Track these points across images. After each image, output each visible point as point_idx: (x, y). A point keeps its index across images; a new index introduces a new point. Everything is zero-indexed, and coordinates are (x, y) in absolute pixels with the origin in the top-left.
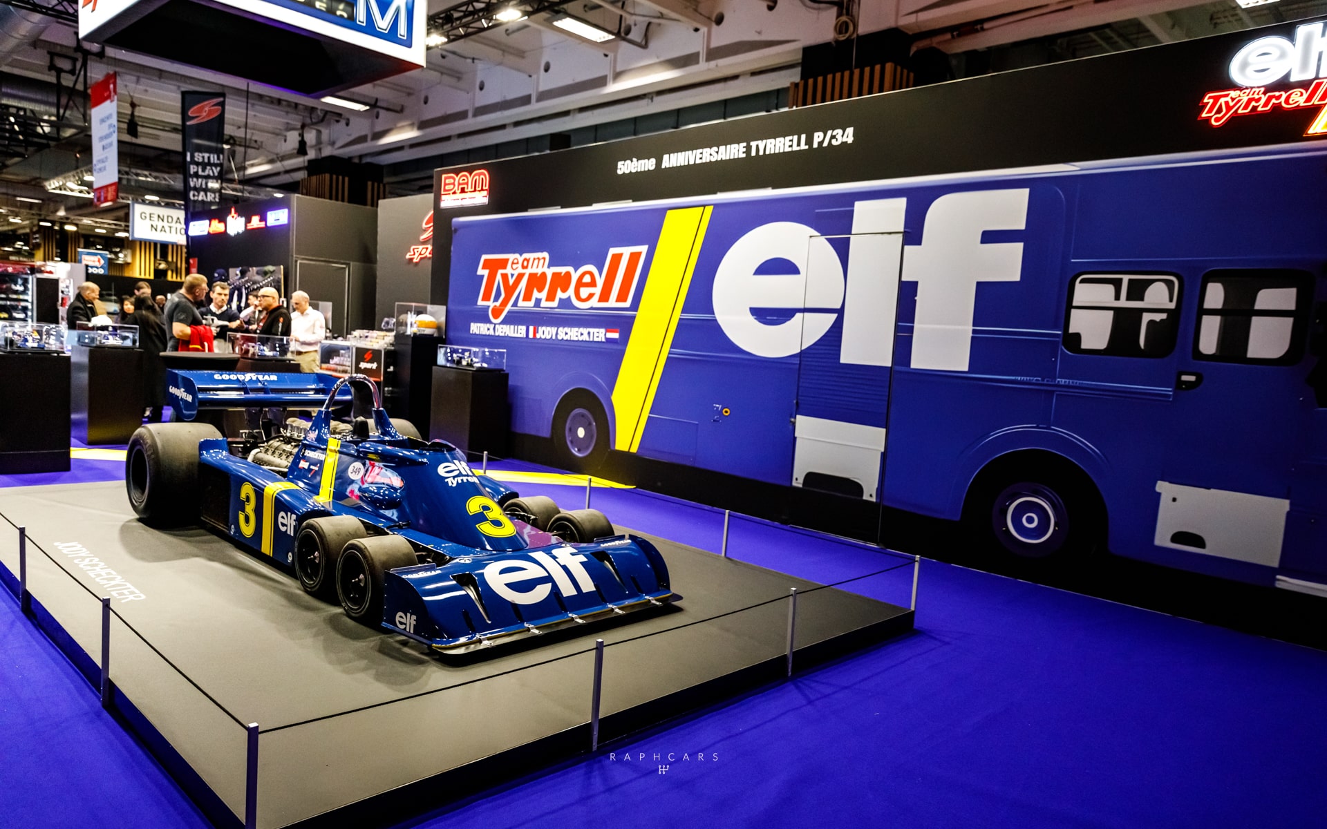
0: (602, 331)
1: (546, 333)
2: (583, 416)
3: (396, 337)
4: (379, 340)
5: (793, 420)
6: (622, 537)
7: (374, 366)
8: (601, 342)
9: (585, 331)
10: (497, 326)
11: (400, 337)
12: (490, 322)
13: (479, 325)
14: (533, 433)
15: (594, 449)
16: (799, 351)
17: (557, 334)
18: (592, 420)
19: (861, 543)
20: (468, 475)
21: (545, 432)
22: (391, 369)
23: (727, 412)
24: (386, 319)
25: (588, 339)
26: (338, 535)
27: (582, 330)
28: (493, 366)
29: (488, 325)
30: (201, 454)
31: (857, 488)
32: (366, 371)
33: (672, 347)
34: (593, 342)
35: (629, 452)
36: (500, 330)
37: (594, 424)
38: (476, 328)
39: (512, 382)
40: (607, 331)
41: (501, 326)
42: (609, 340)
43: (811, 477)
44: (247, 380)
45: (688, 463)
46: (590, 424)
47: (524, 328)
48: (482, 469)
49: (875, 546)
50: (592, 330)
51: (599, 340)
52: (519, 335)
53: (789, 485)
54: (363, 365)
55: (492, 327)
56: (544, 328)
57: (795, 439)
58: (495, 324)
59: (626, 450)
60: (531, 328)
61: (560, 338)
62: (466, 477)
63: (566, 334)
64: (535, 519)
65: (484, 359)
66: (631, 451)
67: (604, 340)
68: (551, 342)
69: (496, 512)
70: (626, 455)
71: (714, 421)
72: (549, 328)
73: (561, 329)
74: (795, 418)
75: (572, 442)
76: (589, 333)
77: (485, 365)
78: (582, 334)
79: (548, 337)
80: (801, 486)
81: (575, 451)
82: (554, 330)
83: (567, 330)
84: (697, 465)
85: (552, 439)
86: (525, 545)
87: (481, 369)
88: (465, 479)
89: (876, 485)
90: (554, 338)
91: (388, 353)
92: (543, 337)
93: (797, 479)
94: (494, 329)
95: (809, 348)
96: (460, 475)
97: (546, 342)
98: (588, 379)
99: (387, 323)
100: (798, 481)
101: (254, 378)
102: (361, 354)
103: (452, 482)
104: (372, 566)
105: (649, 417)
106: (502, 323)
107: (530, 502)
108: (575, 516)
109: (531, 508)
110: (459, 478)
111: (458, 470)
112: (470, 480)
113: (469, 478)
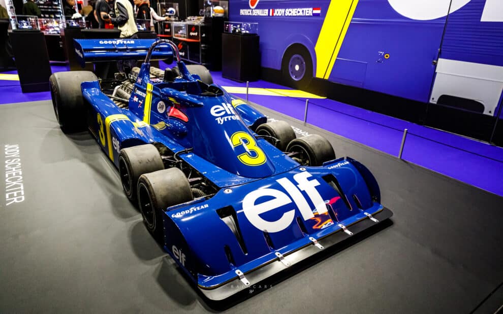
0: (311, 9)
1: (279, 12)
2: (298, 58)
3: (205, 18)
4: (197, 21)
5: (435, 61)
6: (341, 160)
7: (196, 34)
8: (310, 16)
9: (300, 10)
10: (253, 10)
11: (208, 19)
12: (250, 8)
13: (244, 10)
14: (272, 67)
15: (304, 77)
16: (447, 14)
17: (285, 13)
18: (303, 60)
19: (477, 141)
20: (232, 115)
21: (278, 67)
22: (204, 35)
23: (387, 56)
24: (201, 10)
25: (302, 15)
26: (140, 163)
27: (299, 10)
28: (251, 32)
29: (249, 10)
30: (82, 91)
31: (481, 107)
32: (193, 37)
33: (353, 17)
34: (305, 16)
35: (323, 79)
36: (255, 12)
37: (304, 63)
38: (244, 12)
39: (261, 40)
40: (313, 9)
41: (255, 10)
42: (314, 15)
43: (444, 99)
44: (117, 44)
45: (360, 86)
46: (302, 63)
47: (267, 10)
48: (246, 87)
49: (487, 143)
50: (304, 9)
51: (309, 15)
52: (265, 15)
53: (426, 102)
54: (192, 34)
55: (251, 11)
56: (278, 10)
57: (435, 74)
58: (252, 9)
59: (322, 78)
60: (271, 10)
61: (286, 15)
62: (231, 117)
63: (290, 12)
64: (279, 142)
65: (247, 29)
66: (325, 78)
67: (311, 15)
68: (282, 18)
69: (252, 145)
70: (322, 81)
71: (378, 62)
72: (280, 10)
73: (287, 10)
74: (437, 60)
75: (292, 72)
76: (303, 11)
77: (247, 32)
78: (299, 12)
79: (280, 15)
80: (435, 103)
81: (294, 78)
82: (283, 11)
83: (290, 10)
84: (365, 88)
85: (281, 71)
86: (273, 170)
87: (246, 34)
88: (229, 117)
89: (496, 105)
90: (283, 15)
91: (202, 27)
92: (277, 15)
93: (433, 99)
94: (252, 12)
95: (455, 12)
96: (226, 114)
97: (278, 18)
98: (302, 38)
99: (202, 12)
100: (434, 100)
101: (122, 43)
102: (190, 28)
103: (220, 121)
104: (155, 200)
105: (336, 59)
106: (256, 8)
107: (275, 127)
108: (307, 142)
109: (275, 131)
110: (226, 118)
111: (225, 110)
112: (233, 119)
113: (233, 117)
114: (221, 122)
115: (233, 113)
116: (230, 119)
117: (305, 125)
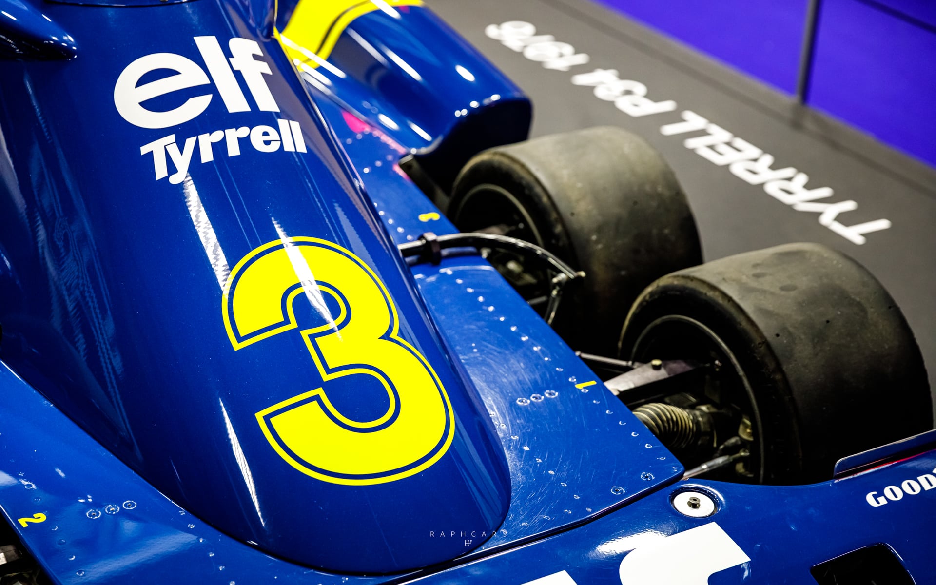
20: (253, 117)
62: (242, 132)
88: (234, 137)
96: (216, 117)
103: (170, 162)
107: (565, 174)
108: (747, 306)
109: (562, 206)
110: (206, 141)
111: (210, 88)
112: (258, 144)
113: (257, 136)
114: (172, 169)
115: (267, 103)
116: (234, 150)
117: (796, 125)
